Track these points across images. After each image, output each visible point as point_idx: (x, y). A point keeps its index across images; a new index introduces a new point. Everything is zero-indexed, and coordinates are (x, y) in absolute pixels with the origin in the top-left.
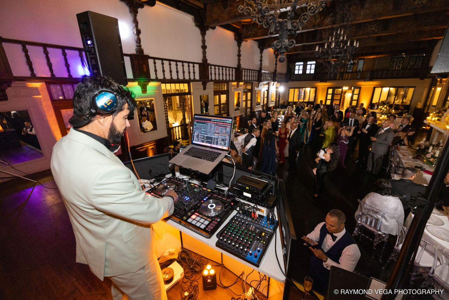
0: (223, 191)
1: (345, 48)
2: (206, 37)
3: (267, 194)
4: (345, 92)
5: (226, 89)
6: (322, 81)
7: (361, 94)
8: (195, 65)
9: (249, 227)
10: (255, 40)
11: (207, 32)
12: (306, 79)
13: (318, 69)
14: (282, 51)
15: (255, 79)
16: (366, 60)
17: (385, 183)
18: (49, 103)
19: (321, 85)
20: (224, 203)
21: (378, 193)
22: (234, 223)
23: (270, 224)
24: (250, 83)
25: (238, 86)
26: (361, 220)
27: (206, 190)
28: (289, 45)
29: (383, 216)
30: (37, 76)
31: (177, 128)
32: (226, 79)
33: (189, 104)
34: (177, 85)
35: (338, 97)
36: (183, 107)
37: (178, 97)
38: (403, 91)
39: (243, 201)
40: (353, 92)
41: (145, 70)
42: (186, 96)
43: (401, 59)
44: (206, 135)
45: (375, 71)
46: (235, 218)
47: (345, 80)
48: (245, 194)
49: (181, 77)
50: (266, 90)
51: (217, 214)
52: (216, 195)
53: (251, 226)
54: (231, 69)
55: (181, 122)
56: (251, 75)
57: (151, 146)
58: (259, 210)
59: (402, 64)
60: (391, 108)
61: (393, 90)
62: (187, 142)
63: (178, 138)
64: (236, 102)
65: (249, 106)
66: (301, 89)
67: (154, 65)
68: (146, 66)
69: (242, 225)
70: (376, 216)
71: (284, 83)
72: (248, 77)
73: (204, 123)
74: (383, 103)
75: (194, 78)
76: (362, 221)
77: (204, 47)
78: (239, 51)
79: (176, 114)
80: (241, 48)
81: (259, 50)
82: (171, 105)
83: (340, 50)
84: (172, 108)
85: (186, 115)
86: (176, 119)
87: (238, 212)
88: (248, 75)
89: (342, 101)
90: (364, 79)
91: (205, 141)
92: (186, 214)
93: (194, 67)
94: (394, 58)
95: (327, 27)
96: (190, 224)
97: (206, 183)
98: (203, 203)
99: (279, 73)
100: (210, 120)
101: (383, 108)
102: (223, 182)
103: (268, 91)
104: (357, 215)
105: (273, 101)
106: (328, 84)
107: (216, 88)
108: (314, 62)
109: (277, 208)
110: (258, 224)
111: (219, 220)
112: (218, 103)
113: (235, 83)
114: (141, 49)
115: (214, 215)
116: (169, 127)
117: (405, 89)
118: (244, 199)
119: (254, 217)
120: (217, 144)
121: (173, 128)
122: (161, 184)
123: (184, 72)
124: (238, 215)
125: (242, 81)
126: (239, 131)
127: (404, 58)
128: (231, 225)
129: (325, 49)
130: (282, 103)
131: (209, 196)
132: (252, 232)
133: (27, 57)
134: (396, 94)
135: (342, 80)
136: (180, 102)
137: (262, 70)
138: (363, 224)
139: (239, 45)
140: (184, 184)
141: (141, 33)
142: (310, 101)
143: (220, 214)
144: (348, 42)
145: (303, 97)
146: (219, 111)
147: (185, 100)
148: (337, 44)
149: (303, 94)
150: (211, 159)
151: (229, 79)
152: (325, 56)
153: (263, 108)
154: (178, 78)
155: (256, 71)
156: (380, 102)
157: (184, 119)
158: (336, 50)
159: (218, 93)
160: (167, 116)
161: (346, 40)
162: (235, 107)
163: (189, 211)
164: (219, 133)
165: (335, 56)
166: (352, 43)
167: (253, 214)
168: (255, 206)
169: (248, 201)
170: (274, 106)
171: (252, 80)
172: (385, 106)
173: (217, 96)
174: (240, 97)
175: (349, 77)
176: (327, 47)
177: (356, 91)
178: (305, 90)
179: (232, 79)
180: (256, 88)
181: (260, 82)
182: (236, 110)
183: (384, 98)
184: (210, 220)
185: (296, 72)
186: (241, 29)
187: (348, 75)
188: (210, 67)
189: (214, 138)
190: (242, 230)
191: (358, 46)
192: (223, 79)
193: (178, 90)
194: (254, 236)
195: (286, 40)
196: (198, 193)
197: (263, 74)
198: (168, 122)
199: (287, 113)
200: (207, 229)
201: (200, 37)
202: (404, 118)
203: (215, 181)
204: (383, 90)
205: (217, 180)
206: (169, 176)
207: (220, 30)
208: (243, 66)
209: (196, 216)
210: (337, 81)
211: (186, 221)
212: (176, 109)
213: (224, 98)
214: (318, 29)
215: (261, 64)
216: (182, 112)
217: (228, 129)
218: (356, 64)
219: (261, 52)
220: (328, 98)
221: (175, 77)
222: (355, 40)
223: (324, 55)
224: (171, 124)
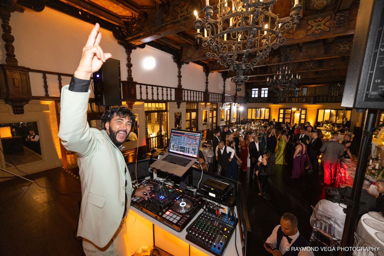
0: (192, 192)
1: (290, 79)
2: (181, 70)
3: (228, 195)
4: (294, 112)
5: (196, 108)
6: (274, 103)
7: (307, 114)
8: (172, 89)
9: (214, 223)
10: (220, 72)
11: (182, 66)
12: (261, 101)
13: (271, 94)
14: (239, 84)
15: (219, 101)
16: (308, 88)
17: (333, 191)
18: (54, 116)
19: (274, 106)
20: (193, 202)
21: (329, 200)
22: (201, 219)
23: (231, 221)
24: (215, 103)
25: (206, 105)
26: (316, 225)
27: (179, 191)
28: (244, 79)
29: (335, 222)
30: (50, 96)
31: (154, 138)
32: (196, 100)
33: (166, 119)
34: (157, 104)
35: (289, 116)
36: (160, 121)
37: (156, 114)
38: (343, 113)
39: (208, 200)
40: (301, 112)
41: (133, 93)
42: (164, 113)
43: (337, 88)
44: (180, 146)
45: (317, 96)
46: (202, 215)
47: (293, 103)
48: (211, 194)
49: (160, 98)
50: (229, 109)
51: (187, 211)
52: (187, 195)
53: (216, 222)
54: (200, 93)
55: (158, 134)
56: (216, 97)
57: (132, 153)
58: (222, 208)
59: (339, 91)
60: (334, 127)
61: (333, 111)
62: (161, 151)
63: (154, 147)
64: (204, 118)
65: (215, 121)
66: (257, 109)
67: (140, 89)
68: (134, 90)
69: (208, 221)
70: (329, 222)
71: (244, 104)
72: (214, 99)
73: (179, 136)
74: (327, 122)
75: (171, 99)
76: (317, 227)
77: (180, 77)
78: (207, 80)
79: (154, 127)
80: (209, 78)
81: (222, 79)
82: (150, 119)
83: (286, 81)
84: (151, 122)
85: (163, 127)
86: (153, 131)
87: (205, 210)
88: (214, 97)
89: (292, 120)
90: (308, 102)
91: (179, 150)
92: (161, 211)
93: (171, 91)
94: (331, 87)
95: (274, 64)
96: (165, 218)
97: (179, 185)
98: (175, 201)
99: (239, 97)
100: (184, 134)
101: (327, 126)
102: (192, 185)
103: (230, 110)
104: (312, 221)
105: (235, 118)
106: (279, 106)
107: (188, 107)
108: (267, 89)
109: (237, 208)
110: (221, 220)
111: (188, 216)
112: (189, 119)
113: (203, 104)
114: (131, 77)
115: (184, 212)
116: (147, 137)
117: (344, 111)
118: (210, 199)
119: (218, 214)
120: (189, 153)
121: (151, 138)
122: (142, 184)
123: (163, 95)
124: (204, 213)
125: (209, 102)
126: (206, 142)
127: (339, 87)
128: (198, 221)
129: (274, 80)
130: (242, 120)
131: (181, 195)
132: (216, 227)
133: (45, 82)
134: (337, 115)
135: (291, 102)
136: (158, 118)
137: (225, 94)
138: (319, 229)
139: (207, 75)
140: (160, 185)
141: (133, 66)
142: (265, 118)
143: (189, 212)
144: (292, 75)
145: (259, 115)
146: (190, 125)
147: (162, 115)
148: (283, 76)
149: (259, 113)
150: (184, 164)
151: (199, 100)
152: (275, 86)
153: (227, 123)
154: (158, 99)
155: (220, 94)
156: (324, 121)
157: (161, 131)
158: (283, 81)
159: (189, 111)
160: (147, 128)
161: (290, 74)
162: (203, 122)
163: (164, 208)
164: (190, 144)
165: (282, 85)
166: (295, 76)
167: (216, 211)
168: (219, 205)
169: (213, 200)
170: (235, 122)
171: (217, 101)
172: (329, 124)
173: (189, 114)
174: (207, 114)
175: (297, 101)
176: (275, 78)
177: (303, 112)
178: (261, 110)
179: (201, 101)
180: (220, 108)
181: (224, 103)
182: (204, 125)
183: (327, 118)
184: (181, 216)
185: (253, 96)
186: (208, 64)
187: (295, 99)
188: (183, 91)
189: (187, 148)
190: (208, 225)
191: (300, 78)
192: (194, 100)
193: (157, 108)
194: (218, 231)
195: (241, 76)
196: (172, 192)
197: (226, 97)
198: (147, 133)
199: (247, 128)
200: (179, 224)
201: (177, 69)
202: (346, 134)
203: (186, 183)
204: (325, 112)
205: (188, 183)
206: (148, 178)
207: (192, 65)
208: (210, 90)
209: (169, 213)
210: (287, 103)
211: (161, 216)
212: (154, 123)
213: (194, 115)
214: (268, 65)
215: (224, 90)
216: (159, 125)
217: (198, 142)
218: (300, 91)
219: (224, 81)
220: (280, 117)
221: (155, 98)
222: (297, 74)
223: (273, 85)
224: (149, 135)
